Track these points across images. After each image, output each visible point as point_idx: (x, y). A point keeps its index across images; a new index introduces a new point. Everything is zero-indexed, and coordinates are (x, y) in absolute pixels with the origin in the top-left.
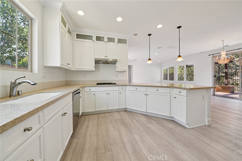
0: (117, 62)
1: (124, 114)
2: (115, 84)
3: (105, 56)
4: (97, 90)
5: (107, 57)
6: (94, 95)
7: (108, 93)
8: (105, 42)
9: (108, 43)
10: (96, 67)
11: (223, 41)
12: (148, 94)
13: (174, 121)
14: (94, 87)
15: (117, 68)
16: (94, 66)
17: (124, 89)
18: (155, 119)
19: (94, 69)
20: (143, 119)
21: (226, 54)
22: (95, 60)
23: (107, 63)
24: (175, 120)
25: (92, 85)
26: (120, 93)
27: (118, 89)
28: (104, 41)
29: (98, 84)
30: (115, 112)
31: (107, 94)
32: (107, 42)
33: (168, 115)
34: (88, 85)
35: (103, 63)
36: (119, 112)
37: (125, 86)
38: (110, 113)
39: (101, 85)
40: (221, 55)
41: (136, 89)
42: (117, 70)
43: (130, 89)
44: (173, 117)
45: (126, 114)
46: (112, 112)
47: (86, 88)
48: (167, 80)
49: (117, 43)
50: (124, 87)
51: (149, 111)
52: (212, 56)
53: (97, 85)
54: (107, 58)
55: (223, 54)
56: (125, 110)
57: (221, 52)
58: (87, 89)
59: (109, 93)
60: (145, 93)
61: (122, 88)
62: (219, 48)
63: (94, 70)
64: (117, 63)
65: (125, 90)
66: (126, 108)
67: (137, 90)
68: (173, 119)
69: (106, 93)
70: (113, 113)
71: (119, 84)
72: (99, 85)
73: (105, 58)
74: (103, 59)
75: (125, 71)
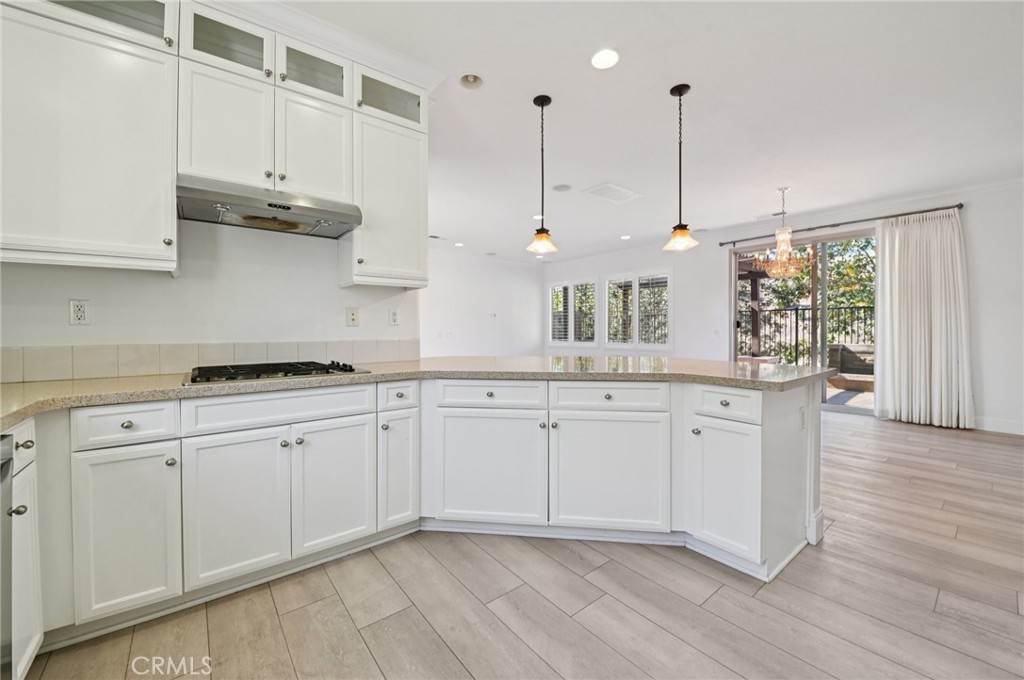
0: (360, 223)
1: (411, 560)
2: (348, 369)
3: (269, 175)
4: (202, 427)
5: (283, 178)
6: (171, 464)
7: (292, 440)
8: (269, 74)
9: (290, 83)
10: (183, 245)
11: (783, 190)
12: (560, 423)
13: (683, 550)
14: (169, 399)
15: (360, 262)
16: (174, 239)
17: (410, 400)
18: (599, 560)
19: (168, 260)
20: (537, 572)
21: (792, 241)
22: (179, 188)
23: (285, 222)
24: (688, 546)
25: (145, 388)
26: (386, 428)
27: (368, 405)
28: (261, 69)
29: (204, 374)
30: (351, 564)
31: (285, 445)
32: (284, 78)
33: (659, 523)
34: (110, 391)
35: (254, 221)
36: (380, 554)
37: (414, 384)
38: (314, 580)
39: (231, 384)
40: (776, 243)
41: (491, 395)
42: (357, 280)
43: (448, 400)
44: (685, 532)
45: (428, 563)
46: (323, 566)
47: (81, 416)
48: (566, 337)
49: (360, 105)
50: (410, 388)
51: (560, 517)
52: (730, 250)
53: (202, 387)
54: (281, 187)
55: (784, 241)
56: (417, 534)
57: (777, 232)
58: (98, 424)
59: (307, 438)
60: (542, 416)
61: (400, 396)
62: (755, 219)
63: (172, 266)
64: (357, 232)
65: (418, 405)
66: (422, 519)
67: (495, 401)
68: (678, 542)
69: (279, 441)
70: (333, 572)
71: (375, 372)
72: (217, 386)
73: (268, 184)
74: (256, 190)
75: (406, 289)
